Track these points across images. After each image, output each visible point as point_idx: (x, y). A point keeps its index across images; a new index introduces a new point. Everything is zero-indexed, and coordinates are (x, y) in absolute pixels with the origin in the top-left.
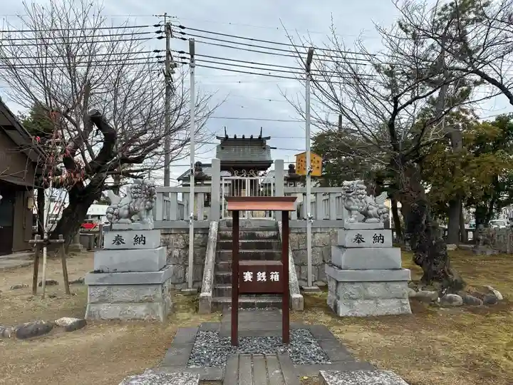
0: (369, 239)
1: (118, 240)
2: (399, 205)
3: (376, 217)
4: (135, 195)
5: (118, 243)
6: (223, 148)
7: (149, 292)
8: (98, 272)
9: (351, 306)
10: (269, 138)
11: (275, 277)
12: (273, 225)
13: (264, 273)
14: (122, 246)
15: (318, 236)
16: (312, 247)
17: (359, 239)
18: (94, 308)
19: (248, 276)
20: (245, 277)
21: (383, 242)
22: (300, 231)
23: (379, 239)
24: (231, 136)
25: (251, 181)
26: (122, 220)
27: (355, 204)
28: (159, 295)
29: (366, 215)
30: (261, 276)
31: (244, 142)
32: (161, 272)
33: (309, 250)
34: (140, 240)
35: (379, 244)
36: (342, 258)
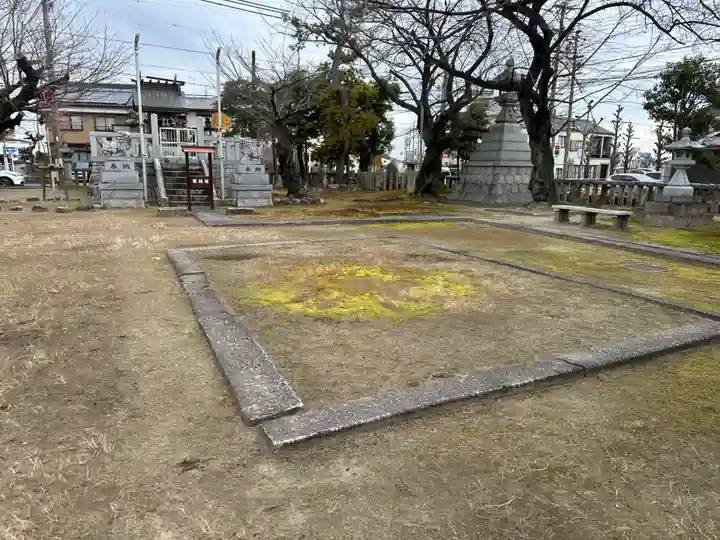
0: (253, 170)
1: (114, 166)
3: (257, 158)
5: (114, 168)
7: (136, 194)
9: (244, 202)
10: (183, 84)
12: (197, 162)
14: (116, 169)
15: (228, 171)
17: (248, 169)
18: (106, 202)
19: (195, 181)
21: (260, 171)
23: (258, 169)
26: (113, 155)
27: (246, 151)
29: (251, 156)
30: (201, 181)
33: (223, 179)
34: (126, 166)
35: (258, 172)
36: (240, 179)
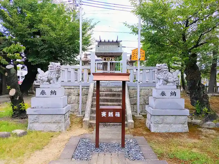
0: (168, 94)
1: (43, 93)
2: (185, 76)
3: (173, 83)
4: (51, 70)
5: (43, 94)
6: (98, 46)
7: (58, 118)
8: (33, 108)
9: (157, 127)
10: (121, 41)
11: (118, 115)
13: (112, 113)
14: (45, 95)
15: (143, 91)
16: (140, 96)
17: (163, 94)
18: (31, 125)
19: (104, 114)
20: (102, 115)
21: (175, 96)
22: (134, 88)
23: (174, 94)
24: (103, 41)
25: (110, 63)
26: (44, 83)
28: (63, 120)
30: (111, 114)
31: (109, 43)
32: (64, 108)
33: (138, 98)
34: (54, 93)
35: (173, 97)
